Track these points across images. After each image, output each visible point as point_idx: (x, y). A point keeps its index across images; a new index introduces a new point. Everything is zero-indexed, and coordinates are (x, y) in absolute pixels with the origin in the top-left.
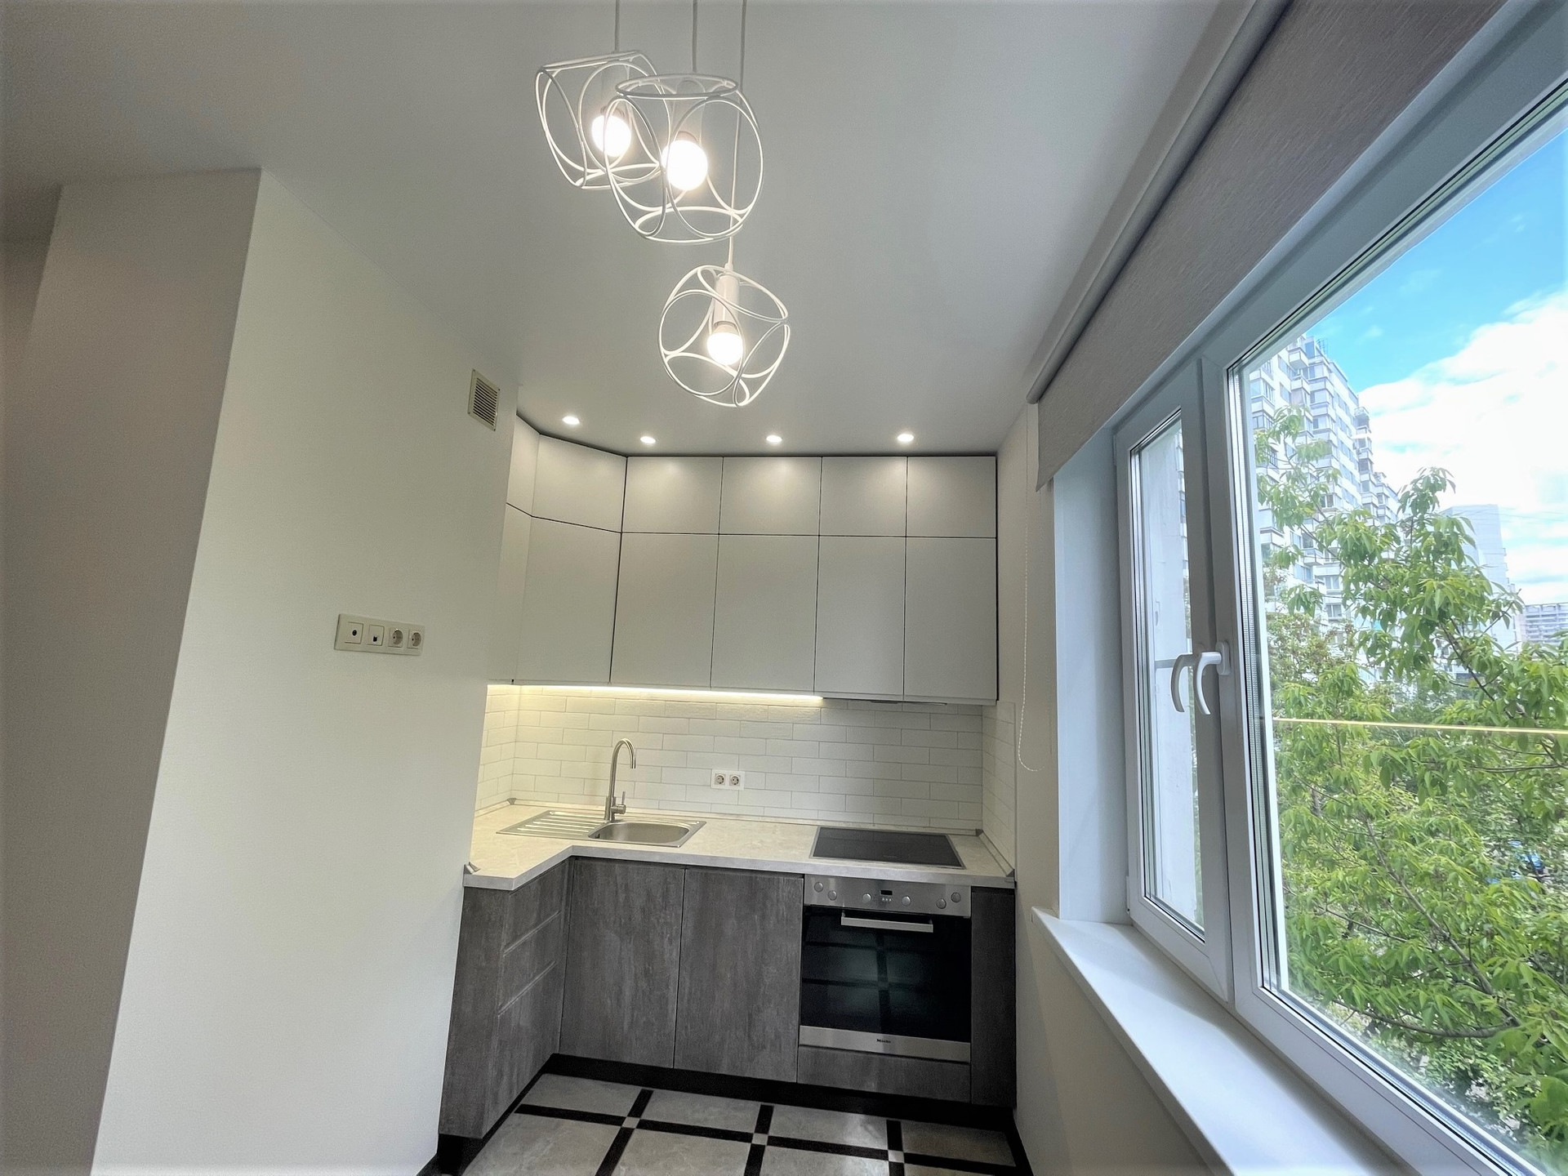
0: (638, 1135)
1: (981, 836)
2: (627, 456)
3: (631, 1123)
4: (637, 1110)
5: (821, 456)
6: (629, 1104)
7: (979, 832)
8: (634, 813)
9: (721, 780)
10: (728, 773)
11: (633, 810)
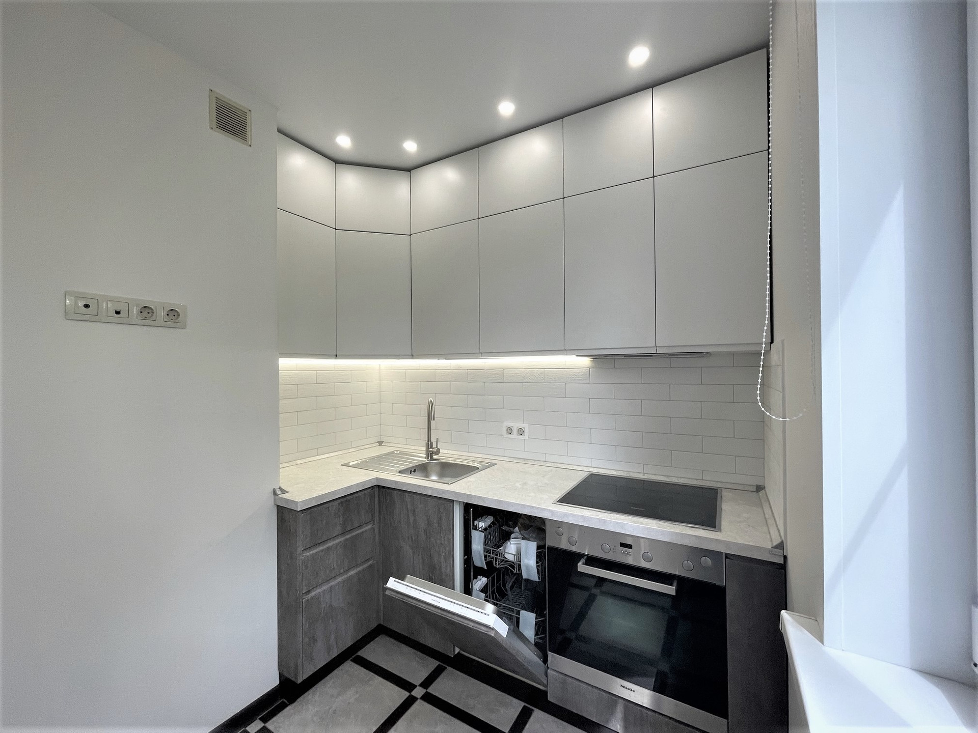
0: (420, 707)
1: (761, 493)
2: (409, 170)
3: (418, 692)
4: (426, 684)
5: (561, 117)
6: (424, 674)
7: (759, 488)
8: (447, 454)
9: (510, 431)
10: (516, 426)
11: (446, 451)
